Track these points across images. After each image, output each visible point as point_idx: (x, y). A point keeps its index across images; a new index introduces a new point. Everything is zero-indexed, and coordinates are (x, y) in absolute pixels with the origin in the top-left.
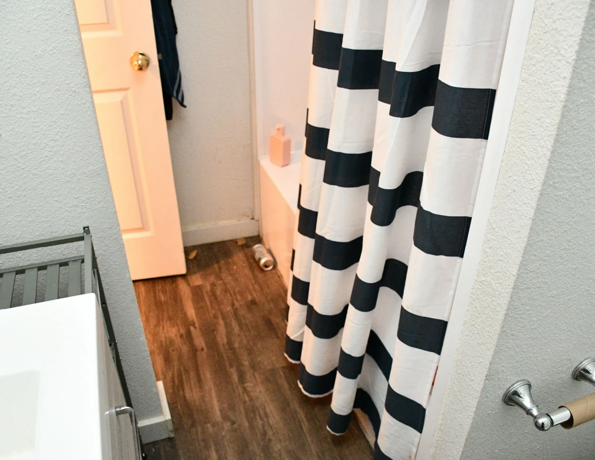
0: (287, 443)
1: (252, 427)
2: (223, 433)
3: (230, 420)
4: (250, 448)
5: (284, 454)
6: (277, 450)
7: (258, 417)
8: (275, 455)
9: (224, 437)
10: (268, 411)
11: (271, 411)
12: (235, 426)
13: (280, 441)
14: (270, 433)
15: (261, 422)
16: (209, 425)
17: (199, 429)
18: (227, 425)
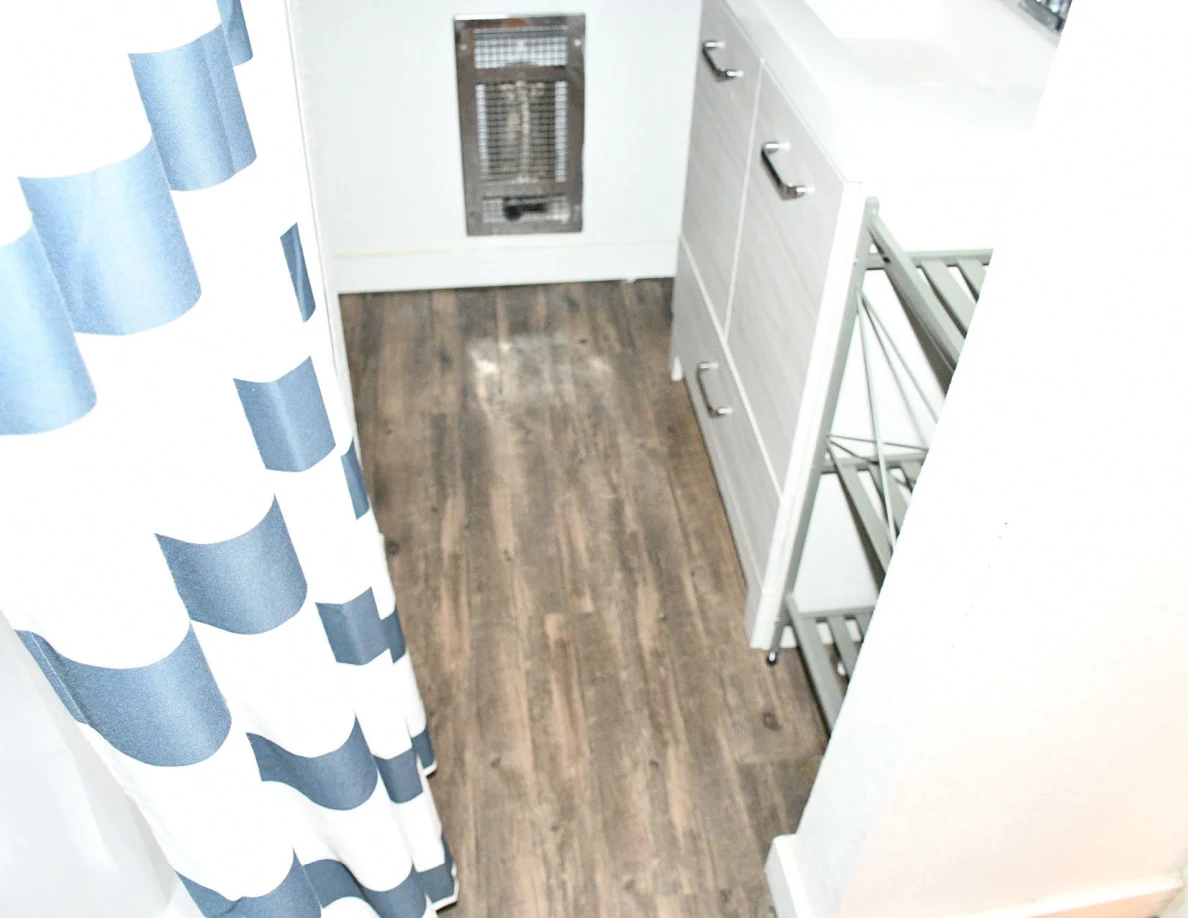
0: (519, 816)
1: (589, 868)
2: (655, 862)
3: (637, 895)
4: (599, 818)
5: (533, 796)
6: (544, 805)
7: (570, 892)
8: (552, 796)
9: (656, 855)
10: (543, 904)
11: (536, 901)
12: (626, 878)
13: (533, 823)
14: (551, 846)
15: (565, 877)
16: (687, 890)
17: (710, 883)
18: (644, 883)
